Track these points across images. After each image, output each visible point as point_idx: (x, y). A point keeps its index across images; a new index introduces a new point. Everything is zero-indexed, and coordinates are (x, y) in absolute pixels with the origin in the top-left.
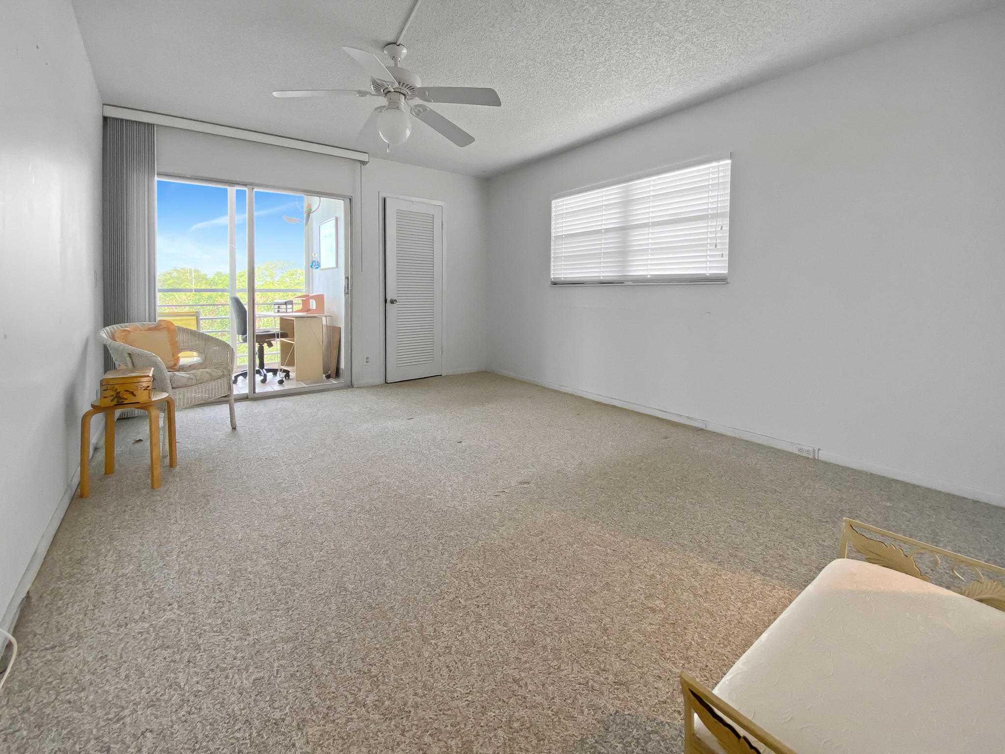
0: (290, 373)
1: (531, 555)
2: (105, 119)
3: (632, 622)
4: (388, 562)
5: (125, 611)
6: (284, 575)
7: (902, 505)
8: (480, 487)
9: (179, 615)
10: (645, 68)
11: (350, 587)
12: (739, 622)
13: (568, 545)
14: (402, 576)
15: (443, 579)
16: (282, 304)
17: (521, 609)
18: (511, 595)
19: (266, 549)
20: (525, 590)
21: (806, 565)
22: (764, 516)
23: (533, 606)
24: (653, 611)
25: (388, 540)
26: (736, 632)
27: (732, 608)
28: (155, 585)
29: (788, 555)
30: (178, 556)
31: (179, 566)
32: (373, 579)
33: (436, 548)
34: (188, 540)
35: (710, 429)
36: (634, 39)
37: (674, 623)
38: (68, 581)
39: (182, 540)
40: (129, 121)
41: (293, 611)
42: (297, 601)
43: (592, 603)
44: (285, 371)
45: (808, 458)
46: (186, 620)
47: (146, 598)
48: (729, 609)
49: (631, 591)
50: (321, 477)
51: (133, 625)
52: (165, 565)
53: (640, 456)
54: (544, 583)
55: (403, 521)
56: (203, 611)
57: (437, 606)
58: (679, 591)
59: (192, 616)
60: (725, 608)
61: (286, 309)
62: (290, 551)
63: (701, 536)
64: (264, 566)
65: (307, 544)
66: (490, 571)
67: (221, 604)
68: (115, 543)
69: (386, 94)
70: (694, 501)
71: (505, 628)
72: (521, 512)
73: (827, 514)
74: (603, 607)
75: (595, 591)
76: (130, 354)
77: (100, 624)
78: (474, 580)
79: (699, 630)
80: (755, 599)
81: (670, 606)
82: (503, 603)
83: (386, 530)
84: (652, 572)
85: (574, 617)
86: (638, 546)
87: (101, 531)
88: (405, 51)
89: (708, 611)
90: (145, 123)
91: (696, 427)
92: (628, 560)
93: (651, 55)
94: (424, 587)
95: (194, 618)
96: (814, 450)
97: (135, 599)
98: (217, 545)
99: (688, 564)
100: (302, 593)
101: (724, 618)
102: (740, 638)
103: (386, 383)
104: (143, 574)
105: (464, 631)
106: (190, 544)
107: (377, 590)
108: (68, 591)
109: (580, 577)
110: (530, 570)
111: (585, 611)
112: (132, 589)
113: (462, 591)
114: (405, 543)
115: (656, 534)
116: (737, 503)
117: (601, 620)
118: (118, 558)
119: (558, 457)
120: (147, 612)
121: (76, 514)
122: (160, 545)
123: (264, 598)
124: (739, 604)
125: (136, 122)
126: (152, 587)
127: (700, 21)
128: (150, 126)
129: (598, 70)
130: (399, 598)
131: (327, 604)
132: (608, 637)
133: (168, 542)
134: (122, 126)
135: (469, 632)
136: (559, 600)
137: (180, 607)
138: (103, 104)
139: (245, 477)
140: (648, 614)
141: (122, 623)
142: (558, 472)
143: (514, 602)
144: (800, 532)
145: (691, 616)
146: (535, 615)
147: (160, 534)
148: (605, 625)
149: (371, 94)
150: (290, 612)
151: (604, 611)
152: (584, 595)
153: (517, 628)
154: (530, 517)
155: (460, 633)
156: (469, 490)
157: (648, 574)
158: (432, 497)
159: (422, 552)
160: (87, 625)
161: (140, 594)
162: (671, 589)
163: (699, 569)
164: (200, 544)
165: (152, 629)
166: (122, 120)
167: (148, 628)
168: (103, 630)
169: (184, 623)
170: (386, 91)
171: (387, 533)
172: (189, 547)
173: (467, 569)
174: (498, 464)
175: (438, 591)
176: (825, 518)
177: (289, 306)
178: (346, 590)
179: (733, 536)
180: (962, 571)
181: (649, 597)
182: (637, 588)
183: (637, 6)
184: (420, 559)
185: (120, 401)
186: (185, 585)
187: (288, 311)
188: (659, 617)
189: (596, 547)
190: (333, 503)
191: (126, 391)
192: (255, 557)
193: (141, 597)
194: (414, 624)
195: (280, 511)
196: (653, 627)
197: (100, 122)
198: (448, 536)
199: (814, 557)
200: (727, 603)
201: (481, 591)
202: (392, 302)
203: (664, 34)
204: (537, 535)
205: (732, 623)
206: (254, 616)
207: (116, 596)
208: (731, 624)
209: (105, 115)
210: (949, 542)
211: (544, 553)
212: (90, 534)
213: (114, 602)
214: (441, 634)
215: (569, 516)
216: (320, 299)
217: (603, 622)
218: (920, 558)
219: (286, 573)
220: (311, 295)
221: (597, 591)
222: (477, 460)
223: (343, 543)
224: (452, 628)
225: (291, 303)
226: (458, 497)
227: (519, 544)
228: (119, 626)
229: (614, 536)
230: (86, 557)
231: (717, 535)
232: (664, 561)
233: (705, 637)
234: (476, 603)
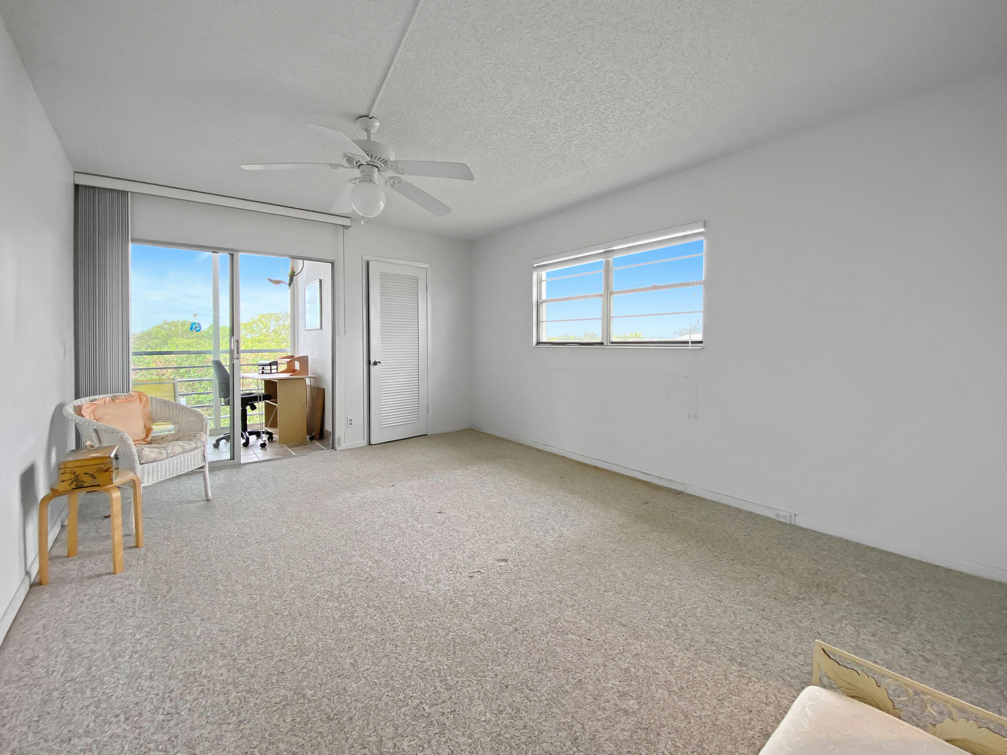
0: (273, 435)
1: (503, 648)
2: (77, 187)
3: (604, 729)
4: (352, 661)
5: (69, 723)
6: (240, 679)
7: (877, 576)
8: (455, 566)
9: (124, 730)
10: (618, 141)
11: (309, 693)
12: (714, 724)
13: (542, 635)
14: (365, 678)
15: (408, 681)
16: (266, 365)
17: (488, 716)
18: (479, 699)
19: (224, 647)
20: (494, 691)
21: (783, 651)
22: (741, 593)
23: (501, 712)
24: (626, 712)
25: (355, 634)
26: (710, 737)
27: (707, 707)
28: (103, 692)
29: (765, 639)
30: (131, 657)
31: (131, 669)
32: (334, 683)
33: (403, 643)
34: (143, 637)
35: (690, 493)
36: (605, 114)
37: (647, 729)
38: (16, 685)
39: (138, 637)
40: (102, 188)
41: (245, 725)
42: (250, 711)
43: (563, 705)
44: (267, 433)
45: (785, 524)
46: (131, 736)
47: (92, 708)
48: (704, 709)
49: (604, 688)
50: (292, 557)
51: (77, 740)
52: (115, 668)
53: (620, 525)
54: (514, 683)
55: (372, 610)
56: (150, 724)
57: (400, 715)
58: (653, 688)
59: (137, 731)
60: (700, 707)
61: (271, 370)
62: (249, 648)
63: (677, 619)
64: (220, 668)
65: (268, 640)
66: (459, 669)
67: (169, 717)
68: (68, 640)
69: (359, 166)
70: (672, 577)
71: (470, 741)
72: (496, 596)
73: (803, 589)
74: (574, 710)
75: (567, 691)
76: (96, 430)
77: (43, 739)
78: (441, 681)
79: (672, 736)
80: (730, 695)
81: (644, 707)
82: (470, 709)
83: (354, 620)
84: (627, 665)
85: (544, 724)
86: (614, 634)
87: (56, 625)
88: (377, 124)
89: (682, 712)
90: (118, 191)
91: (675, 490)
92: (603, 651)
93: (623, 128)
94: (387, 691)
95: (139, 734)
96: (791, 516)
97: (81, 709)
98: (173, 643)
99: (663, 654)
100: (257, 702)
101: (698, 720)
102: (714, 744)
103: (370, 444)
104: (92, 679)
105: (426, 746)
106: (145, 642)
107: (337, 697)
108: (15, 698)
109: (552, 674)
110: (501, 667)
111: (554, 717)
112: (80, 696)
113: (427, 695)
114: (372, 637)
115: (633, 618)
116: (714, 578)
117: (571, 727)
118: (68, 659)
119: (538, 529)
120: (92, 724)
121: (32, 604)
122: (114, 644)
123: (216, 709)
124: (715, 701)
125: (110, 190)
126: (100, 695)
127: (670, 97)
128: (124, 193)
129: (572, 143)
130: (360, 705)
131: (282, 715)
132: (577, 748)
133: (122, 640)
134: (94, 195)
135: (430, 746)
136: (529, 704)
137: (127, 719)
138: (75, 172)
139: (213, 559)
140: (621, 717)
141: (66, 738)
142: (537, 546)
143: (482, 708)
144: (778, 611)
145: (665, 717)
146: (503, 722)
147: (116, 629)
148: (575, 734)
149: (343, 166)
150: (242, 727)
151: (575, 716)
152: (555, 695)
153: (482, 740)
154: (505, 601)
155: (421, 749)
156: (444, 571)
157: (622, 667)
158: (405, 579)
159: (389, 647)
160: (30, 739)
161: (86, 703)
162: (646, 685)
163: (675, 659)
164: (155, 642)
165: (95, 746)
166: (94, 188)
167: (91, 745)
168: (46, 745)
169: (129, 739)
170: (358, 164)
171: (355, 624)
172: (143, 646)
173: (435, 668)
174: (476, 539)
175: (401, 697)
176: (802, 594)
177: (274, 367)
178: (304, 696)
179: (711, 618)
180: (936, 652)
181: (623, 695)
182: (610, 685)
183: (607, 83)
184: (386, 656)
185: (79, 484)
186: (134, 693)
187: (273, 371)
188: (632, 721)
189: (571, 636)
190: (301, 589)
191: (85, 474)
192: (212, 658)
193: (88, 706)
194: (374, 739)
195: (244, 599)
196: (625, 733)
197: (72, 189)
198: (417, 628)
199: (790, 642)
200: (703, 700)
201: (446, 695)
202: (375, 363)
203: (635, 109)
204: (510, 624)
205: (706, 725)
206: (202, 731)
207: (62, 705)
208: (705, 727)
209: (77, 183)
210: (922, 618)
211: (517, 645)
212: (44, 629)
213: (60, 712)
214: (401, 750)
215: (545, 599)
216: (304, 360)
217: (574, 729)
218: (895, 639)
219: (243, 677)
220: (296, 356)
221: (569, 690)
222: (455, 534)
223: (307, 637)
224: (413, 743)
225: (276, 363)
226: (432, 580)
227: (491, 635)
228: (62, 741)
229: (589, 622)
230: (37, 657)
231: (694, 618)
232: (639, 651)
233: (678, 744)
234: (440, 710)
